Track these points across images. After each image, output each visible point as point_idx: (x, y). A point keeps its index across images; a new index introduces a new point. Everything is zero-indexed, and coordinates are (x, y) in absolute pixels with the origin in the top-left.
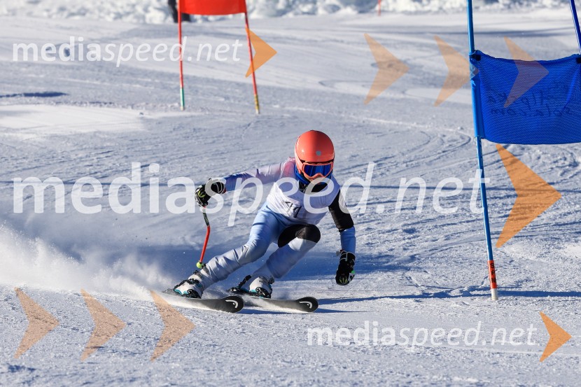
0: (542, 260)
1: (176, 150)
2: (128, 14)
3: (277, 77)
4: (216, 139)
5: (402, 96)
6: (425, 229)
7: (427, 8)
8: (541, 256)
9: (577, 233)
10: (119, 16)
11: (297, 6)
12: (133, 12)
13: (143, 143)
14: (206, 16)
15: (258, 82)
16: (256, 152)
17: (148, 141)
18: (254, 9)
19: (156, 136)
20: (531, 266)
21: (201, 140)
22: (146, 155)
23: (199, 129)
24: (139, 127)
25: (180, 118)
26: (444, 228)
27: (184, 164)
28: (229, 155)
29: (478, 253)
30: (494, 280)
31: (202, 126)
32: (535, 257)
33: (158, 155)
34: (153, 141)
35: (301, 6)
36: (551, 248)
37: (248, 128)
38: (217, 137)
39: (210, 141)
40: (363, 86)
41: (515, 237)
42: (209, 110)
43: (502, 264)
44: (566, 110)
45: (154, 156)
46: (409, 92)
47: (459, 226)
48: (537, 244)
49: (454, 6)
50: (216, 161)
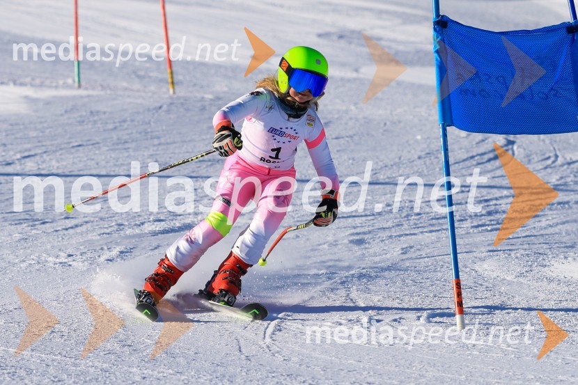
0: (521, 280)
1: (68, 137)
4: (118, 124)
5: (354, 75)
6: (377, 241)
8: (521, 275)
9: (567, 247)
13: (26, 128)
16: (169, 141)
17: (32, 126)
19: (43, 120)
20: (509, 287)
21: (99, 125)
22: (29, 143)
23: (98, 112)
24: (22, 109)
25: (74, 98)
26: (402, 238)
27: (76, 155)
28: (133, 145)
29: (443, 270)
30: (460, 304)
31: (100, 107)
32: (513, 276)
33: (44, 143)
34: (39, 126)
36: (534, 266)
37: (160, 111)
38: (120, 122)
39: (111, 126)
41: (490, 251)
42: (110, 89)
43: (473, 285)
44: (553, 92)
45: (39, 144)
46: (364, 70)
47: (420, 237)
48: (516, 260)
50: (117, 151)
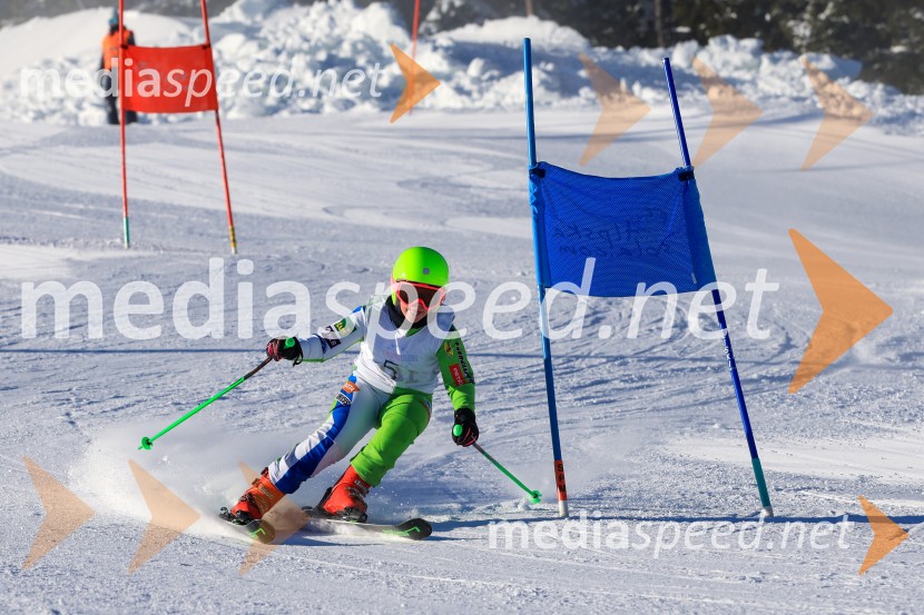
0: (632, 459)
2: (53, 112)
3: (263, 201)
5: (440, 228)
7: (478, 104)
8: (632, 454)
9: (683, 421)
10: (40, 115)
11: (295, 101)
12: (61, 110)
14: (164, 115)
15: (235, 209)
18: (233, 105)
24: (64, 273)
25: (123, 260)
26: (496, 414)
31: (153, 270)
32: (623, 456)
35: (299, 102)
36: (646, 443)
40: (386, 214)
41: (596, 427)
42: (164, 249)
46: (450, 222)
47: (517, 412)
48: (626, 437)
49: (517, 100)
